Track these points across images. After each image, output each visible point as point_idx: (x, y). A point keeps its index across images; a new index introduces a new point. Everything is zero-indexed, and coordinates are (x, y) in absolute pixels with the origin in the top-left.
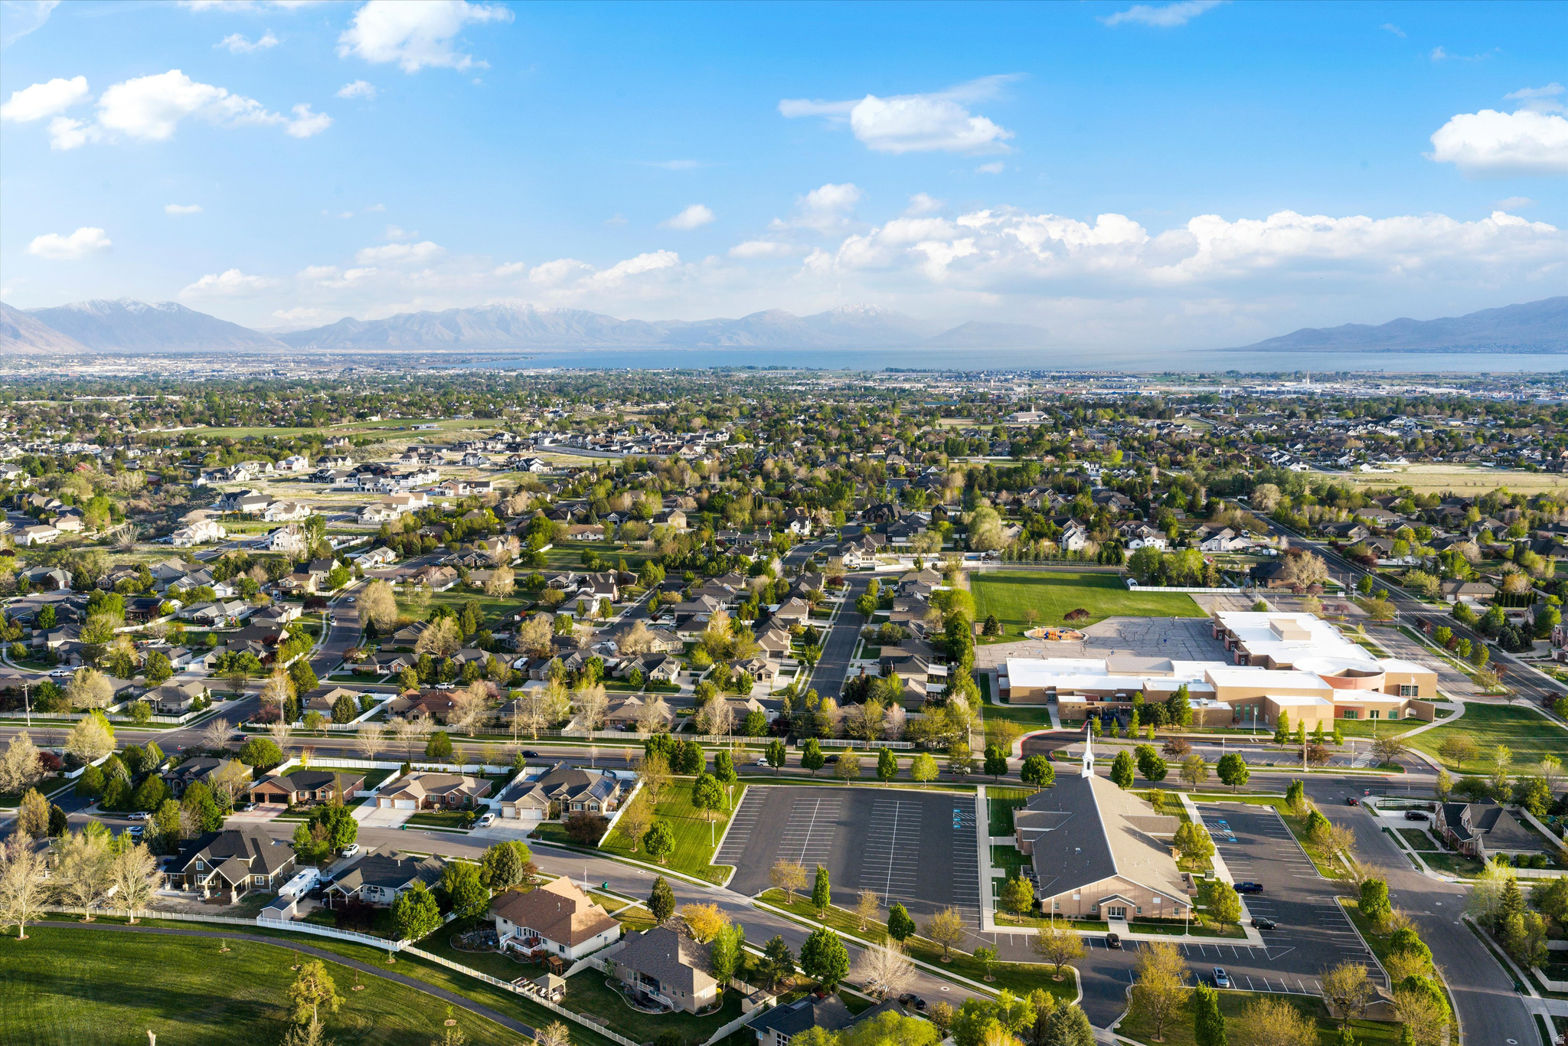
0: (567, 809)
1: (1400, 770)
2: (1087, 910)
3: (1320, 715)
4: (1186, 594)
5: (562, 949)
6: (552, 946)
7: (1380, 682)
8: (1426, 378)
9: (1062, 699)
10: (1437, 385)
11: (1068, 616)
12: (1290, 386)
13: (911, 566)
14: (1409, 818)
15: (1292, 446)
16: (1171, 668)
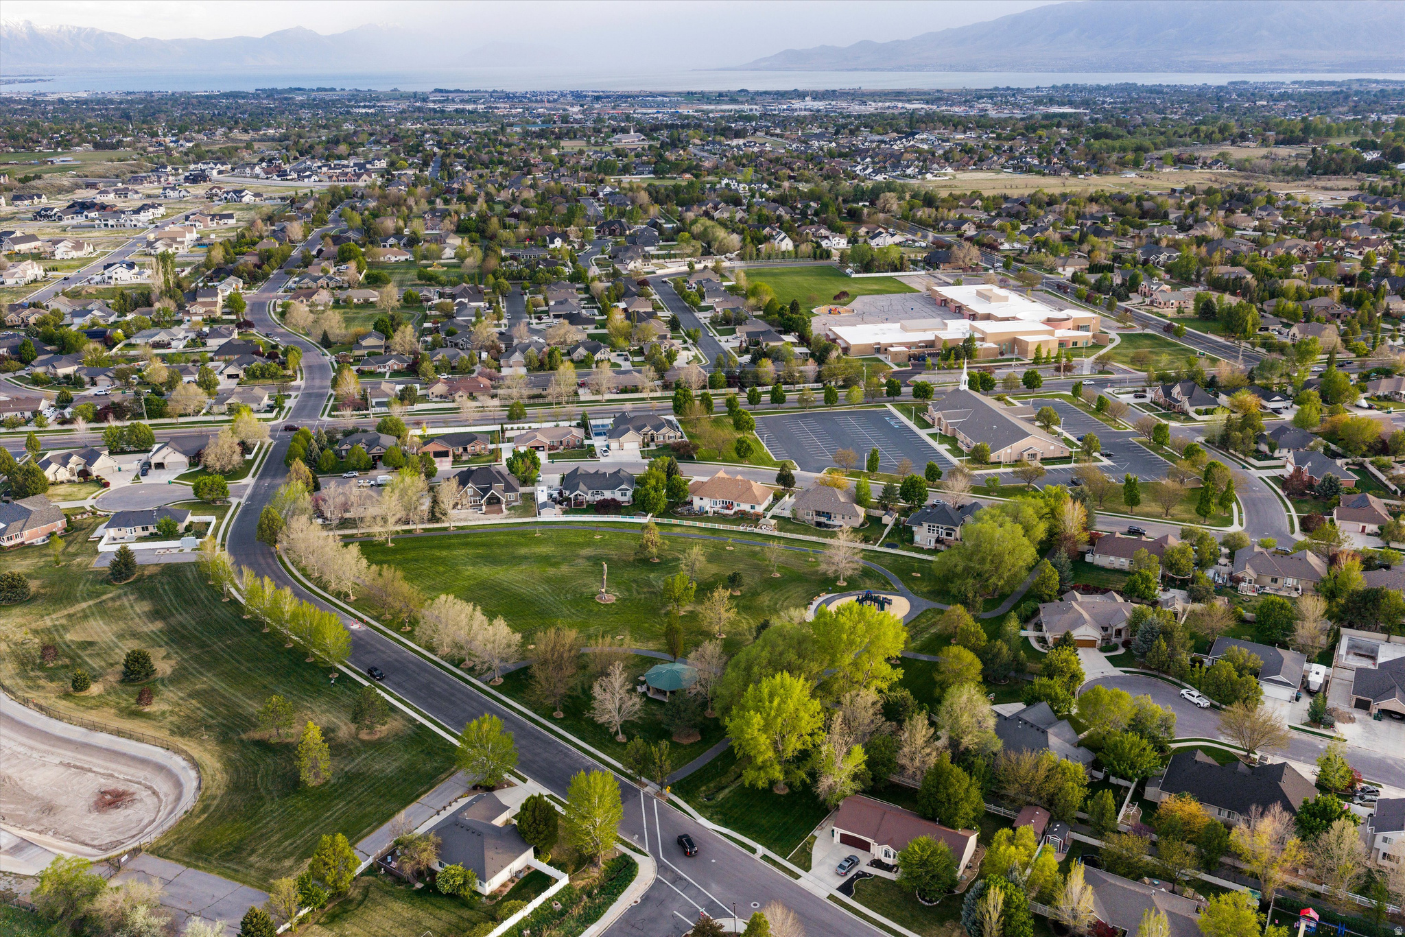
0: (653, 440)
1: (1112, 373)
2: (1015, 458)
3: (1051, 346)
4: (891, 277)
5: (753, 507)
6: (746, 507)
7: (1070, 324)
8: (898, 95)
9: (892, 349)
10: (909, 101)
11: (836, 298)
12: (797, 104)
13: (686, 268)
14: (1136, 397)
15: (863, 159)
16: (946, 325)
